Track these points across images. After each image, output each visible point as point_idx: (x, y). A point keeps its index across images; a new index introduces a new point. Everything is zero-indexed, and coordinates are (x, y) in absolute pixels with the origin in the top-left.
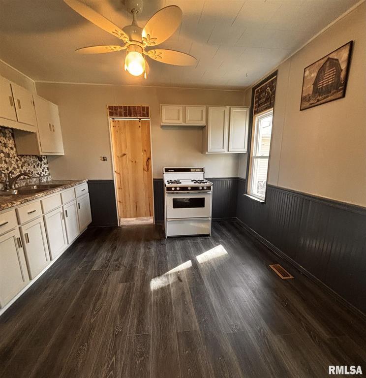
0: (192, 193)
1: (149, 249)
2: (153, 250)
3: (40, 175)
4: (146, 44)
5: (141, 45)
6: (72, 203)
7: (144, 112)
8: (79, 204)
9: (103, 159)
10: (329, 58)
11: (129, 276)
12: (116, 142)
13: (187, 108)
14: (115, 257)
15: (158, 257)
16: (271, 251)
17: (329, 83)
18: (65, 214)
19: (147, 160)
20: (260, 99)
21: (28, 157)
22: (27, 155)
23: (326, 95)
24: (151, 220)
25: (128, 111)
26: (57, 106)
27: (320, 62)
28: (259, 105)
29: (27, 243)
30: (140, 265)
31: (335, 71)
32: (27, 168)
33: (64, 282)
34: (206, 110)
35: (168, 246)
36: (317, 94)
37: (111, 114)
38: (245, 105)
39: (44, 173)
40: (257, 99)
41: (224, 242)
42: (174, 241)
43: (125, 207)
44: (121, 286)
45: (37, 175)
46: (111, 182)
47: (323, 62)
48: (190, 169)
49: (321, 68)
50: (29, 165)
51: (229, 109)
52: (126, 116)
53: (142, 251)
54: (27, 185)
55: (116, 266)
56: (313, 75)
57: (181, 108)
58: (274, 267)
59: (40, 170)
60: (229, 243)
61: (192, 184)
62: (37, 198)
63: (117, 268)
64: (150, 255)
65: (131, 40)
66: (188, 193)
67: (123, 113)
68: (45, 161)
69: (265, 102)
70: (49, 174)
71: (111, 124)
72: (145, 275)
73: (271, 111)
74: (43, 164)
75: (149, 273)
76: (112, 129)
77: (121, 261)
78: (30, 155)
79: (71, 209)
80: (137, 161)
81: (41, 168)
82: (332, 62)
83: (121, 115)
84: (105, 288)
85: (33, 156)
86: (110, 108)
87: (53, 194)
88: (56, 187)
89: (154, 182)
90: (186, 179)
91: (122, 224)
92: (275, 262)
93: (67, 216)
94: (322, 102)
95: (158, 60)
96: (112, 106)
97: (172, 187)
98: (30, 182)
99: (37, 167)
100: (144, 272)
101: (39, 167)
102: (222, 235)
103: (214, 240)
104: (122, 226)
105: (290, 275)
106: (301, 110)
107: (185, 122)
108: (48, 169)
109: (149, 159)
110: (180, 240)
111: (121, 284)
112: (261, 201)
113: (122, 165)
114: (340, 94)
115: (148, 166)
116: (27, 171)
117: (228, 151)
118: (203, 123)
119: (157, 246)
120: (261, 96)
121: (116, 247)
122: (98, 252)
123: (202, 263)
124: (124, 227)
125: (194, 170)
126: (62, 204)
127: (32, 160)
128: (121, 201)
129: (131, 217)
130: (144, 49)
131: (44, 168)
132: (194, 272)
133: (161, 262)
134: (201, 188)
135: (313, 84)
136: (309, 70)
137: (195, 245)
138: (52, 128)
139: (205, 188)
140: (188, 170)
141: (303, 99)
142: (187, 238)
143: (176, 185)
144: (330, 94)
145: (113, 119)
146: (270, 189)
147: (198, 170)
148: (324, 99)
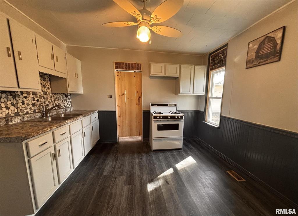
0: (171, 121)
1: (142, 159)
2: (144, 160)
3: (66, 107)
4: (153, 22)
5: (148, 22)
6: (88, 126)
7: (138, 67)
8: (92, 127)
9: (109, 97)
10: (267, 37)
11: (130, 180)
12: (118, 86)
13: (167, 65)
14: (118, 165)
15: (148, 165)
16: (225, 161)
17: (268, 52)
18: (84, 134)
19: (139, 98)
20: (214, 61)
21: (59, 94)
22: (58, 93)
23: (265, 60)
24: (140, 138)
25: (128, 66)
26: (80, 61)
27: (260, 39)
28: (214, 65)
29: (59, 156)
30: (137, 172)
31: (272, 44)
32: (58, 102)
33: (83, 185)
34: (179, 67)
35: (154, 157)
36: (259, 59)
37: (117, 68)
38: (203, 65)
39: (68, 105)
40: (212, 61)
41: (192, 154)
42: (158, 153)
43: (122, 129)
44: (126, 188)
45: (63, 107)
46: (115, 112)
47: (263, 38)
48: (168, 104)
49: (261, 43)
50: (59, 100)
51: (194, 67)
52: (127, 69)
53: (137, 161)
54: (57, 114)
55: (120, 172)
56: (255, 47)
57: (163, 65)
58: (230, 172)
59: (66, 103)
60: (196, 155)
61: (170, 114)
62: (67, 124)
63: (121, 173)
64: (143, 164)
65: (143, 19)
66: (168, 120)
67: (124, 67)
68: (69, 97)
69: (218, 63)
70: (71, 106)
71: (116, 74)
72: (142, 179)
73: (223, 68)
74: (68, 99)
75: (145, 177)
76: (116, 77)
77: (123, 168)
78: (60, 93)
79: (87, 131)
80: (132, 98)
81: (66, 102)
82: (269, 39)
83: (123, 69)
84: (114, 190)
85: (62, 94)
86: (116, 63)
87: (77, 121)
88: (79, 115)
89: (143, 112)
90: (166, 111)
91: (120, 141)
92: (230, 169)
93: (85, 136)
94: (262, 63)
95: (158, 33)
96: (117, 63)
97: (157, 117)
98: (59, 112)
99: (64, 101)
100: (140, 177)
101: (65, 101)
102: (190, 149)
103: (185, 153)
104: (120, 142)
105: (242, 178)
106: (246, 69)
107: (166, 74)
108: (71, 103)
109: (140, 97)
110: (162, 152)
111: (126, 186)
112: (217, 127)
113: (122, 101)
114: (277, 59)
115: (139, 102)
116: (58, 104)
117: (193, 93)
118: (177, 75)
119: (147, 157)
120: (215, 59)
121: (118, 158)
122: (106, 162)
123: (180, 170)
124: (122, 143)
125: (170, 105)
126: (82, 127)
127: (61, 96)
128: (120, 125)
129: (126, 136)
130: (150, 25)
131: (69, 102)
132: (176, 177)
133: (151, 169)
134: (176, 117)
135: (255, 52)
136: (252, 44)
137: (173, 156)
138: (76, 75)
139: (179, 117)
140: (166, 105)
141: (248, 62)
142: (166, 151)
143: (159, 115)
144: (268, 59)
145: (117, 70)
146: (223, 119)
147: (173, 105)
148: (264, 62)
